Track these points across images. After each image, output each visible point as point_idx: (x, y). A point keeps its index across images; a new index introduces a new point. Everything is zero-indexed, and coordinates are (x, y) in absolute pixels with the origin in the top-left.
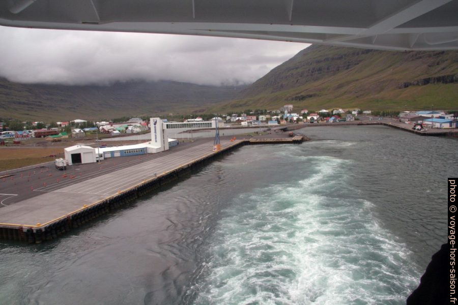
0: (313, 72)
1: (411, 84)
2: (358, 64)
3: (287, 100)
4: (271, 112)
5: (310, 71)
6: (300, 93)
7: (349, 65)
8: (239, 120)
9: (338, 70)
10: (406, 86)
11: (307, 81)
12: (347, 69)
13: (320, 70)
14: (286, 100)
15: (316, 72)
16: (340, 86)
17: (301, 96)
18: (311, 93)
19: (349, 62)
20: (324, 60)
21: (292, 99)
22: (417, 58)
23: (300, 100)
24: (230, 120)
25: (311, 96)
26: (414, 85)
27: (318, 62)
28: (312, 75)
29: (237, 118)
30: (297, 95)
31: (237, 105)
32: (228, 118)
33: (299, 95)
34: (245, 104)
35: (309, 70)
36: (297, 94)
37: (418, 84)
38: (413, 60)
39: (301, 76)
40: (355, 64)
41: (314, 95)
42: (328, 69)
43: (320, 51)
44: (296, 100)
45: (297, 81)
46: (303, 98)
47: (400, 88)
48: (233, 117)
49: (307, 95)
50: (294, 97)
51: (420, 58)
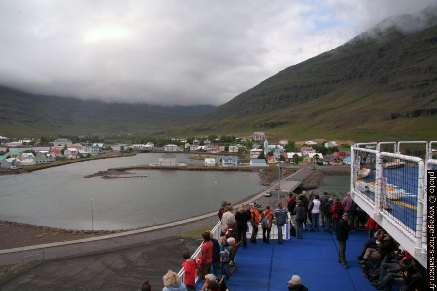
0: (280, 99)
1: (399, 116)
2: (328, 93)
3: (255, 126)
4: (240, 139)
5: (278, 99)
6: (270, 119)
7: (318, 94)
8: (201, 149)
9: (307, 98)
10: (394, 117)
11: (274, 109)
12: (317, 97)
13: (288, 97)
14: (253, 126)
15: (284, 100)
16: (314, 115)
17: (272, 123)
18: (282, 121)
19: (319, 91)
20: (293, 88)
21: (261, 126)
22: (398, 89)
23: (269, 127)
24: (189, 148)
25: (282, 124)
26: (403, 116)
27: (286, 89)
28: (279, 102)
29: (199, 148)
30: (267, 122)
31: (200, 129)
32: (187, 145)
33: (269, 122)
34: (209, 128)
35: (276, 97)
36: (266, 120)
37: (407, 116)
38: (393, 90)
39: (267, 103)
40: (326, 93)
41: (286, 123)
42: (296, 97)
43: (287, 79)
44: (265, 127)
45: (264, 107)
46: (273, 125)
47: (387, 119)
48: (194, 145)
49: (278, 123)
50: (263, 123)
51: (402, 88)
